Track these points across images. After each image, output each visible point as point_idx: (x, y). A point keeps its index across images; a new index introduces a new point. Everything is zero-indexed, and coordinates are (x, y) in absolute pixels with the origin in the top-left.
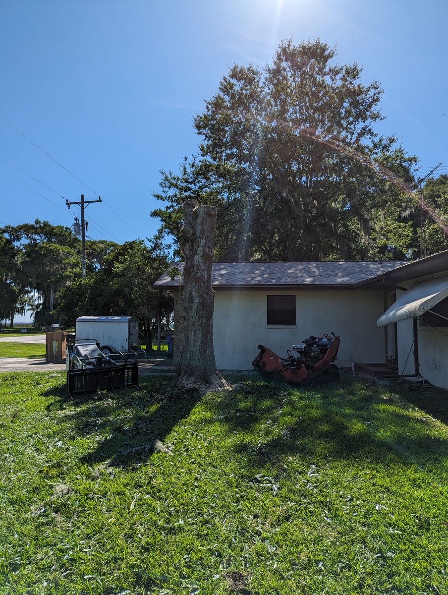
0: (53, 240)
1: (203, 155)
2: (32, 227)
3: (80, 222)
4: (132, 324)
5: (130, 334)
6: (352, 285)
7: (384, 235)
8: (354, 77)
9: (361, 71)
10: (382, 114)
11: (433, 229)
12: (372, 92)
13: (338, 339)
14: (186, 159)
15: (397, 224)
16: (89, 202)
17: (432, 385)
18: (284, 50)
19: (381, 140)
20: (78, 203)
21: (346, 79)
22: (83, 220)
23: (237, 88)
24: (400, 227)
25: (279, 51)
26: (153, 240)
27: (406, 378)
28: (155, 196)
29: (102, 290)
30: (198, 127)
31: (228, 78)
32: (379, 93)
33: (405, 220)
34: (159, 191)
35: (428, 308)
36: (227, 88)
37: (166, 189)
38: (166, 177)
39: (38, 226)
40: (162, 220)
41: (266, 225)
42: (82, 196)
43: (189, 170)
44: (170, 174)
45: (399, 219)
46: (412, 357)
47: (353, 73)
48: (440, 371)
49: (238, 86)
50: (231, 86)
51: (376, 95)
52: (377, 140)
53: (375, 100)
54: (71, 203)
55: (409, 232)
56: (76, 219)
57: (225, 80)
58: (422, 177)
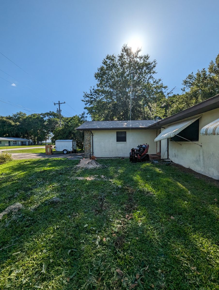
0: (56, 117)
1: (98, 87)
2: (49, 113)
3: (59, 110)
4: (73, 142)
5: (73, 145)
6: (146, 128)
7: (156, 113)
8: (147, 59)
9: (149, 57)
10: (156, 72)
11: (172, 110)
12: (154, 63)
13: (148, 146)
14: (91, 87)
15: (160, 108)
16: (61, 103)
17: (174, 163)
18: (124, 48)
19: (156, 80)
20: (57, 104)
21: (144, 60)
22: (60, 109)
23: (108, 63)
24: (161, 110)
25: (123, 48)
26: (81, 115)
27: (165, 160)
28: (82, 101)
29: (65, 132)
30: (95, 77)
31: (106, 59)
32: (156, 64)
33: (163, 108)
34: (83, 99)
35: (176, 134)
36: (105, 63)
37: (85, 98)
38: (85, 94)
39: (51, 113)
40: (88, 110)
41: (118, 109)
42: (59, 101)
43: (92, 91)
44: (86, 93)
45: (161, 107)
46: (166, 152)
47: (147, 57)
48: (177, 158)
49: (108, 61)
50: (106, 62)
51: (155, 65)
52: (154, 80)
53: (154, 66)
54: (56, 104)
55: (164, 111)
56: (57, 109)
57: (104, 60)
58: (169, 92)
